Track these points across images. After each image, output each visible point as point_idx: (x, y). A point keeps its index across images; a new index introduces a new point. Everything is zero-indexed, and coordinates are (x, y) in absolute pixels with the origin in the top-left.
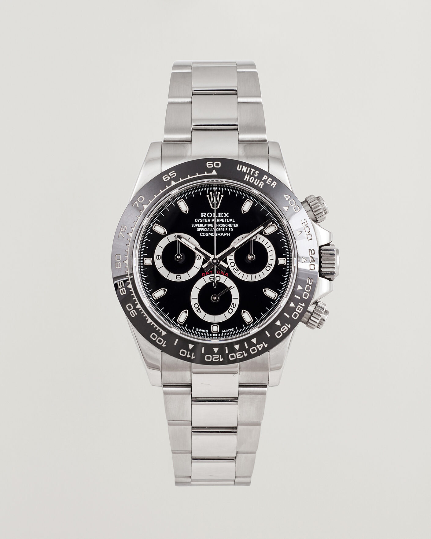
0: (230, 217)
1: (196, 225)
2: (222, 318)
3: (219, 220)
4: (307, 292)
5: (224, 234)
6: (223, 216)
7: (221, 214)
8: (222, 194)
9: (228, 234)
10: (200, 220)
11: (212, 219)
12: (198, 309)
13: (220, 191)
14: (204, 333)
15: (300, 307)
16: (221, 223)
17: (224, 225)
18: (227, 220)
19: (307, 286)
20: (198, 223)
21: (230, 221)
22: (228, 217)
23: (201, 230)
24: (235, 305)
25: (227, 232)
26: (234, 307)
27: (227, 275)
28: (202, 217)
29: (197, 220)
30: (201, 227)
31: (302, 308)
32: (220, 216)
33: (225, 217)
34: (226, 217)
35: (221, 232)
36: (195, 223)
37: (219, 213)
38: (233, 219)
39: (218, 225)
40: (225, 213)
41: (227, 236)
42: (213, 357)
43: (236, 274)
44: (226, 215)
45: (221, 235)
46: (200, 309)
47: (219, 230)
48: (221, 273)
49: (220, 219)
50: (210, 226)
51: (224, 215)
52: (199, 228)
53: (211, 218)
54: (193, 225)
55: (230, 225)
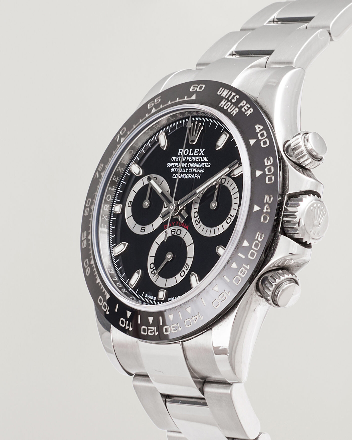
0: (205, 154)
1: (172, 164)
2: (172, 282)
3: (194, 159)
4: (254, 250)
5: (195, 176)
6: (199, 154)
7: (197, 151)
8: (203, 126)
9: (198, 176)
10: (176, 159)
11: (188, 157)
12: (152, 270)
13: (202, 122)
14: (151, 300)
15: (244, 270)
16: (195, 162)
17: (197, 165)
18: (201, 158)
19: (256, 243)
20: (173, 162)
21: (204, 159)
22: (203, 154)
23: (174, 171)
24: (188, 266)
25: (198, 173)
26: (187, 269)
27: (187, 228)
28: (179, 154)
29: (174, 158)
30: (175, 167)
31: (246, 271)
32: (196, 153)
33: (200, 154)
34: (201, 156)
35: (192, 173)
36: (171, 162)
37: (195, 150)
38: (207, 157)
39: (191, 165)
40: (201, 150)
41: (198, 178)
42: (148, 330)
43: (196, 227)
44: (202, 152)
45: (191, 177)
46: (154, 270)
47: (191, 170)
48: (182, 226)
49: (195, 157)
50: (184, 166)
51: (199, 152)
52: (173, 168)
53: (186, 156)
54: (169, 165)
55: (202, 165)
